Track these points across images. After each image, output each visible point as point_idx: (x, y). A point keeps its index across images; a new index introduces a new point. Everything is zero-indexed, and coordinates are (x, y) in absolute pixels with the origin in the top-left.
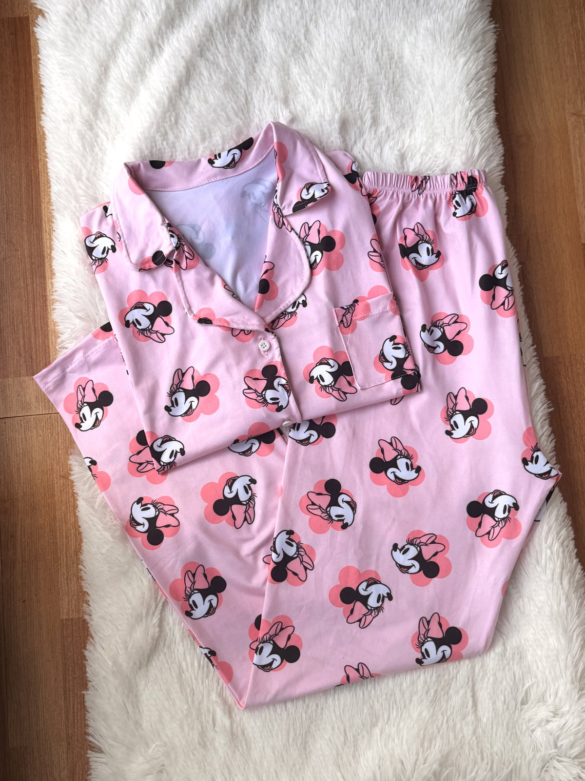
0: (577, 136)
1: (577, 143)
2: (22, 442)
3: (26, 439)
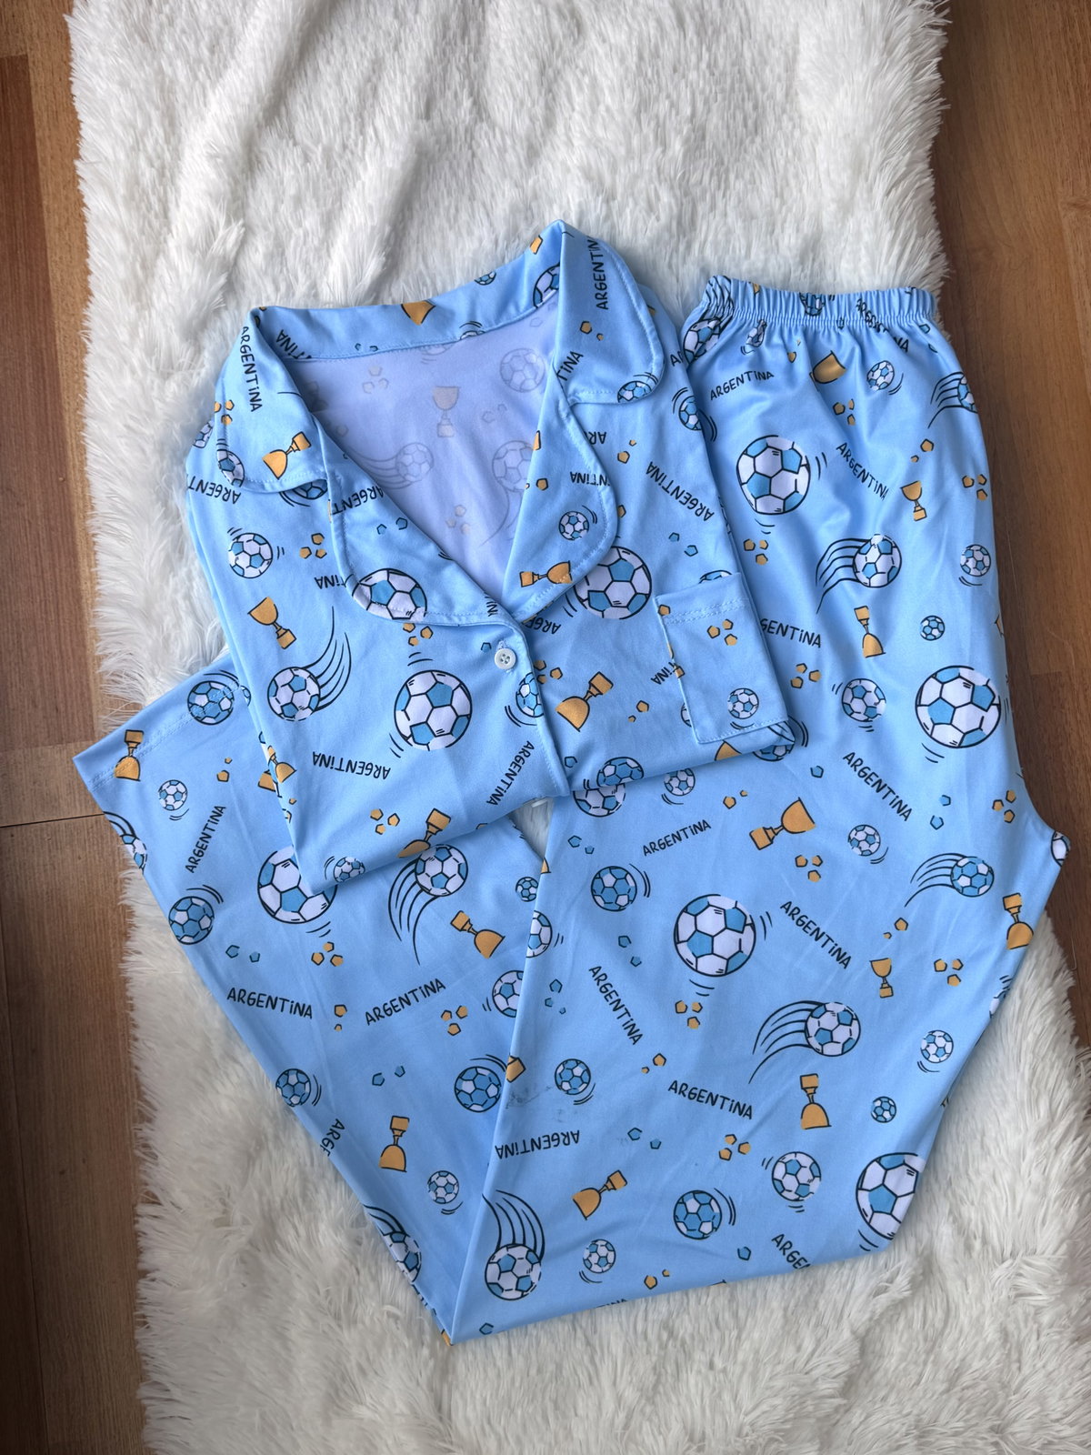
0: (1081, 247)
1: (1082, 260)
2: (45, 871)
3: (53, 865)
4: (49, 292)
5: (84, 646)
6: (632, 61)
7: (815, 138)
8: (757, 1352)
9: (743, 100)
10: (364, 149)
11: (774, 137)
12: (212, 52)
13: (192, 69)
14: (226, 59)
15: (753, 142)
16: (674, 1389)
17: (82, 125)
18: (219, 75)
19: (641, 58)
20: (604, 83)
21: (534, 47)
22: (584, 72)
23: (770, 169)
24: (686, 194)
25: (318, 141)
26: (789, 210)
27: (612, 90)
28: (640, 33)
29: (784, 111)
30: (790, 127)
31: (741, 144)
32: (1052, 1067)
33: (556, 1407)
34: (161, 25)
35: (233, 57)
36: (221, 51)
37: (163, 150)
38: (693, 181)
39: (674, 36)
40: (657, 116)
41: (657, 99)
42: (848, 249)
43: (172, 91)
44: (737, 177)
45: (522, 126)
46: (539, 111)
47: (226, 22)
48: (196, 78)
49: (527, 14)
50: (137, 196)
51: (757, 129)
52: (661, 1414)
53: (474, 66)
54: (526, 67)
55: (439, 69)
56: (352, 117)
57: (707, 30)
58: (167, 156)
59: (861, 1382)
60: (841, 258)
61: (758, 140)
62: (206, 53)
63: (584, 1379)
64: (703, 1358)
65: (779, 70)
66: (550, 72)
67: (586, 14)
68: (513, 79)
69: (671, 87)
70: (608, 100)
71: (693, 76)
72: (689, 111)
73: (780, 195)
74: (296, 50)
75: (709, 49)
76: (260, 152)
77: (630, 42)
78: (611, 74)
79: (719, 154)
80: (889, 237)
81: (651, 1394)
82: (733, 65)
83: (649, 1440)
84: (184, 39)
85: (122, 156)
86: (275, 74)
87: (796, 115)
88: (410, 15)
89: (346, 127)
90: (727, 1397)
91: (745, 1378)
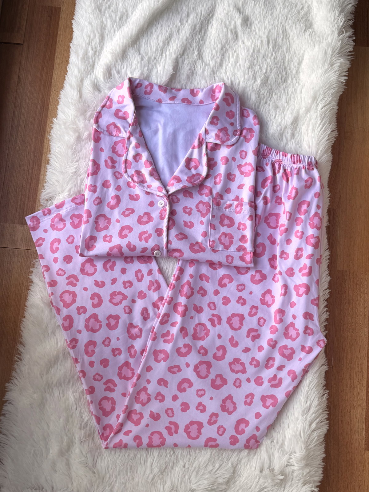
3: (10, 262)
4: (51, 83)
5: (37, 195)
6: (251, 51)
7: (302, 87)
8: (200, 465)
9: (282, 71)
10: (161, 60)
11: (290, 84)
12: (120, 19)
13: (112, 24)
14: (123, 23)
15: (283, 84)
16: (171, 472)
17: (74, 33)
18: (120, 27)
19: (254, 51)
20: (241, 57)
21: (221, 41)
22: (235, 52)
23: (286, 94)
24: (259, 97)
25: (147, 55)
26: (289, 107)
27: (242, 59)
28: (255, 43)
29: (294, 77)
30: (295, 82)
31: (279, 84)
32: (314, 393)
33: (131, 469)
34: (106, 8)
35: (126, 23)
36: (123, 20)
37: (97, 46)
38: (261, 93)
39: (265, 47)
40: (254, 71)
41: (256, 65)
42: (306, 123)
43: (105, 29)
44: (275, 94)
45: (212, 64)
46: (218, 60)
47: (127, 11)
48: (113, 26)
49: (221, 30)
50: (85, 59)
51: (285, 81)
52: (165, 479)
53: (201, 42)
54: (217, 46)
55: (190, 41)
56: (159, 49)
57: (276, 47)
58: (99, 48)
59: (231, 483)
60: (303, 125)
61: (285, 84)
62: (118, 19)
63: (142, 462)
64: (182, 463)
65: (296, 64)
66: (224, 49)
67: (240, 34)
68: (213, 49)
69: (261, 62)
70: (241, 62)
71: (268, 60)
72: (264, 71)
73: (287, 103)
74: (146, 26)
75: (275, 53)
76: (128, 54)
77: (251, 46)
78: (243, 54)
79: (271, 86)
80: (319, 122)
81: (163, 472)
82: (282, 59)
83: (159, 486)
84: (112, 14)
85: (84, 45)
86: (138, 31)
87: (298, 79)
88: (184, 22)
89: (157, 52)
90: (187, 477)
91: (194, 473)
